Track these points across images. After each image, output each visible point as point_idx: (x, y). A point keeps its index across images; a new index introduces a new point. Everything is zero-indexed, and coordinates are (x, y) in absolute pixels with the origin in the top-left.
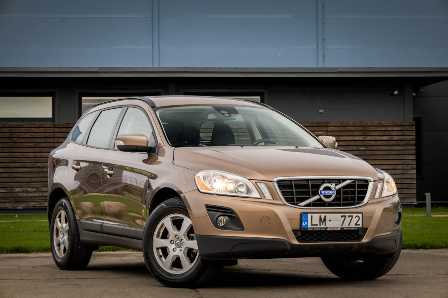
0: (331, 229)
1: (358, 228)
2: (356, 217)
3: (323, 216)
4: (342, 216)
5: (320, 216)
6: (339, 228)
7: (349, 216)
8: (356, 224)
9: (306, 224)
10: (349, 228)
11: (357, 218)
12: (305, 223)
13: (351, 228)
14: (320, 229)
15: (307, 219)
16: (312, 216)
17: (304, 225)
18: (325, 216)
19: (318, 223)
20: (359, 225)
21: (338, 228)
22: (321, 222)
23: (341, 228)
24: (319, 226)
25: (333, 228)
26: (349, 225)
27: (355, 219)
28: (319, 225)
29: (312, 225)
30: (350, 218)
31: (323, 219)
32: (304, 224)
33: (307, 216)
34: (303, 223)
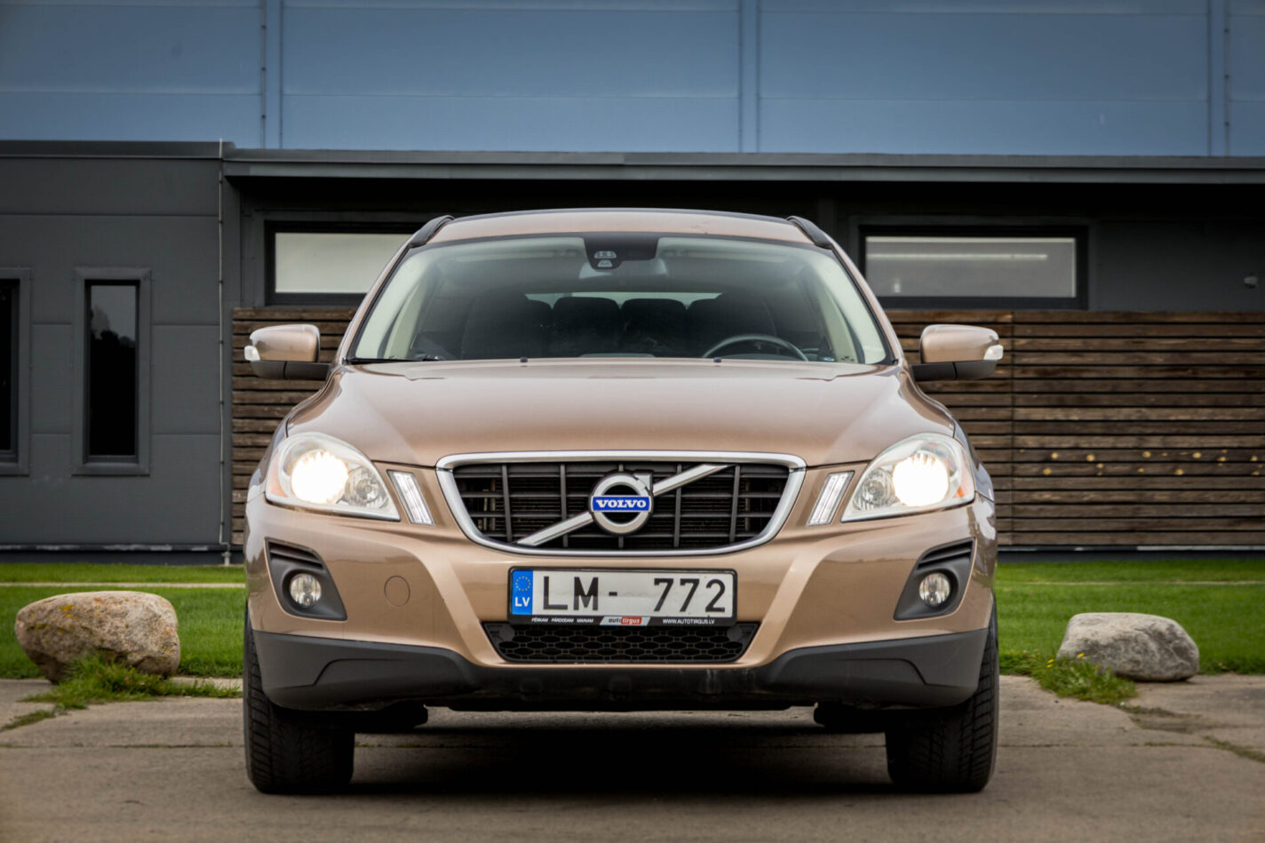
0: (614, 621)
1: (717, 619)
2: (709, 585)
3: (586, 579)
4: (657, 582)
5: (577, 581)
6: (643, 619)
7: (683, 582)
8: (710, 608)
9: (526, 604)
10: (682, 618)
11: (716, 588)
12: (521, 601)
13: (690, 618)
14: (575, 620)
15: (532, 586)
16: (546, 579)
17: (520, 605)
18: (595, 581)
19: (569, 600)
20: (722, 610)
21: (640, 618)
22: (580, 597)
23: (653, 619)
24: (570, 611)
25: (624, 617)
26: (684, 609)
27: (709, 589)
28: (571, 605)
29: (547, 606)
30: (689, 586)
31: (586, 588)
32: (517, 605)
33: (531, 578)
34: (517, 599)
